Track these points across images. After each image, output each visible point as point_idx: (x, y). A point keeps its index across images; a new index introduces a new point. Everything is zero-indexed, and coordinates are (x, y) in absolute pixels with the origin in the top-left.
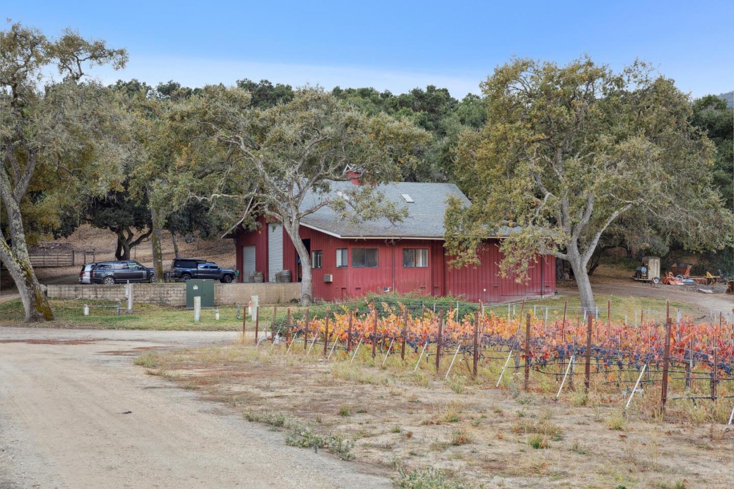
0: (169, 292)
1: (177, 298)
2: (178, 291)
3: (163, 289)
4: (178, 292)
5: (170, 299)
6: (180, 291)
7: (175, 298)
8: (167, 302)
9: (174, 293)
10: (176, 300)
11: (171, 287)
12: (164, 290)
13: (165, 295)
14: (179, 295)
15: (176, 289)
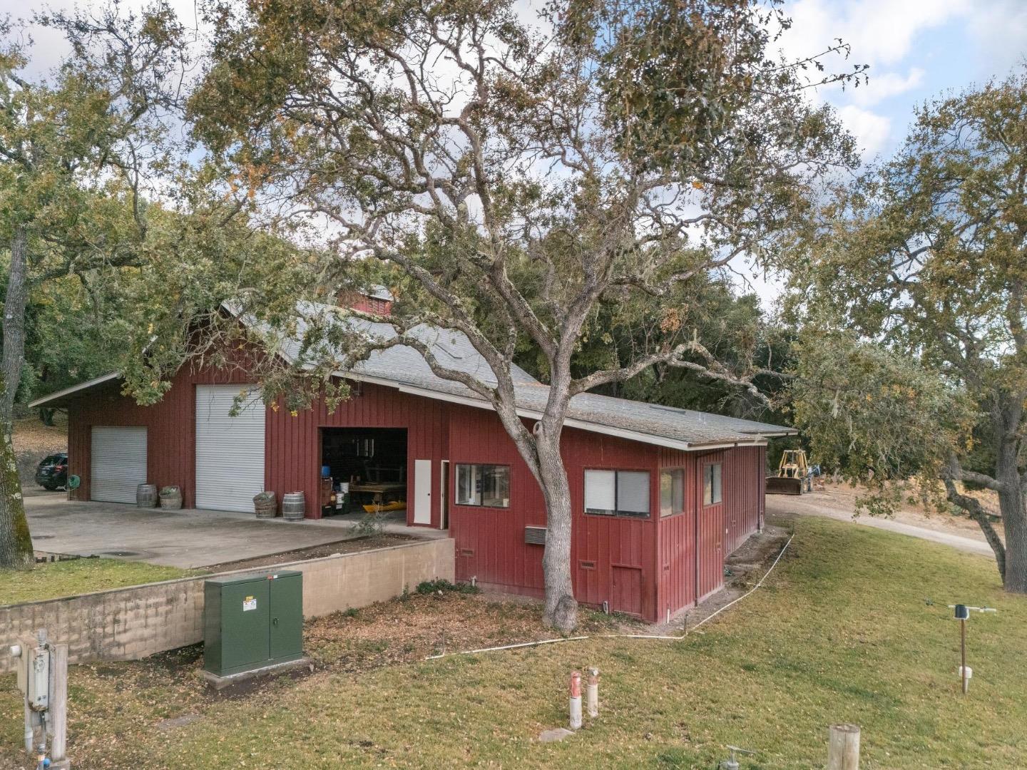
0: (121, 616)
1: (147, 632)
2: (148, 606)
3: (99, 608)
4: (151, 611)
5: (123, 638)
6: (157, 605)
7: (140, 632)
8: (114, 651)
9: (137, 617)
10: (143, 639)
11: (128, 600)
12: (104, 614)
13: (109, 630)
14: (151, 621)
15: (142, 603)
